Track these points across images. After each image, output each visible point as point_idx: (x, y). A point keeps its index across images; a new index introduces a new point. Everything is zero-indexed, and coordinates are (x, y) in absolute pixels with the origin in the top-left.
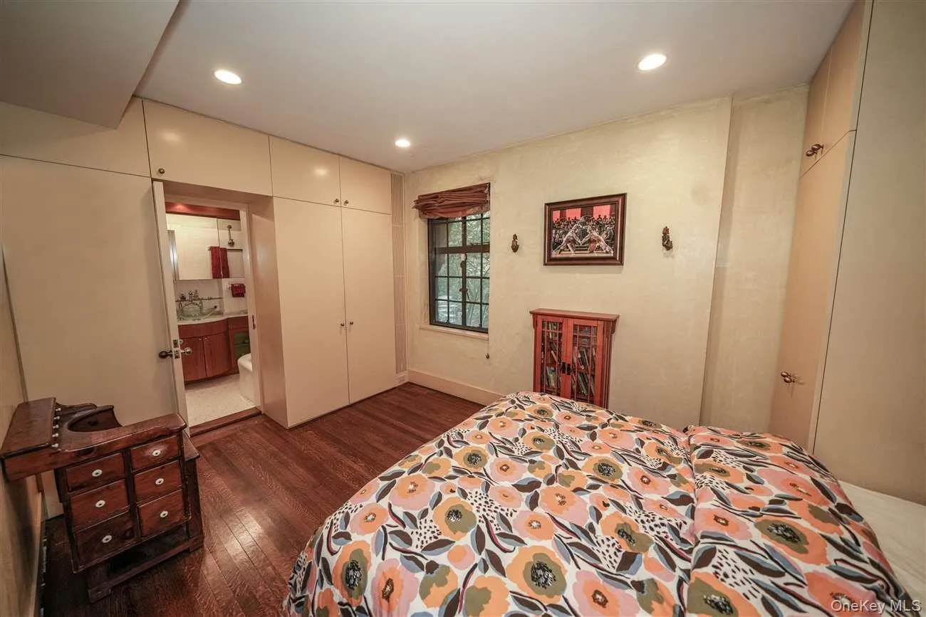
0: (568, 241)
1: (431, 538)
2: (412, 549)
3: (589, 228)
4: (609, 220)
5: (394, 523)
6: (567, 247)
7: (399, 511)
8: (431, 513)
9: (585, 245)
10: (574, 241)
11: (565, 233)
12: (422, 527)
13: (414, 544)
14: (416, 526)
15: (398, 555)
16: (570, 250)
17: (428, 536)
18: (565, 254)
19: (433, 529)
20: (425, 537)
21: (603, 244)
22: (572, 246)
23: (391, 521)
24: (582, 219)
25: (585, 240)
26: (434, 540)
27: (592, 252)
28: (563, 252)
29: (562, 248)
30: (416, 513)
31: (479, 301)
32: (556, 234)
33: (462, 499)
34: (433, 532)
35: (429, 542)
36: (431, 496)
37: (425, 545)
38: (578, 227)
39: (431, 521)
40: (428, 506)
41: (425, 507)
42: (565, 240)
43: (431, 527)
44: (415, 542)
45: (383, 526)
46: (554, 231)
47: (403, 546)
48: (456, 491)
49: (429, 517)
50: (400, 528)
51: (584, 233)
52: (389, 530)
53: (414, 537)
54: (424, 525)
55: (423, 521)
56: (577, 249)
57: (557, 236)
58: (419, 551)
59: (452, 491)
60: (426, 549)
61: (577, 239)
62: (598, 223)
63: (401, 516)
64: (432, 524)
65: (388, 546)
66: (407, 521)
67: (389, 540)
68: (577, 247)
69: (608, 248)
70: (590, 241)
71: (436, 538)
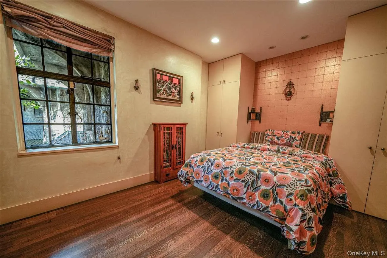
0: (164, 90)
1: (250, 175)
2: (255, 178)
3: (172, 86)
4: (178, 85)
5: (250, 188)
6: (164, 93)
7: (245, 190)
8: (242, 179)
9: (170, 94)
10: (166, 91)
11: (163, 86)
12: (248, 179)
13: (254, 179)
14: (248, 181)
15: (259, 182)
16: (164, 95)
17: (250, 176)
18: (162, 96)
19: (247, 176)
20: (251, 177)
21: (176, 94)
22: (165, 93)
23: (249, 190)
24: (169, 82)
25: (170, 91)
26: (250, 174)
27: (173, 97)
28: (162, 95)
29: (161, 93)
30: (244, 184)
31: (93, 122)
32: (158, 85)
33: (235, 172)
34: (248, 175)
35: (252, 175)
36: (236, 182)
37: (253, 176)
38: (168, 85)
39: (244, 178)
40: (240, 182)
41: (241, 182)
42: (162, 89)
43: (247, 177)
44: (253, 179)
45: (252, 191)
46: (158, 84)
47: (255, 182)
48: (231, 176)
49: (244, 179)
50: (250, 186)
51: (170, 89)
52: (252, 189)
53: (252, 180)
54: (247, 179)
55: (246, 180)
56: (168, 94)
57: (159, 87)
58: (255, 176)
59: (232, 177)
60: (254, 175)
61: (167, 90)
62: (174, 85)
63: (246, 188)
64: (245, 177)
65: (257, 186)
66: (247, 185)
67: (255, 187)
68: (167, 94)
69: (178, 96)
70: (172, 92)
71: (249, 174)
